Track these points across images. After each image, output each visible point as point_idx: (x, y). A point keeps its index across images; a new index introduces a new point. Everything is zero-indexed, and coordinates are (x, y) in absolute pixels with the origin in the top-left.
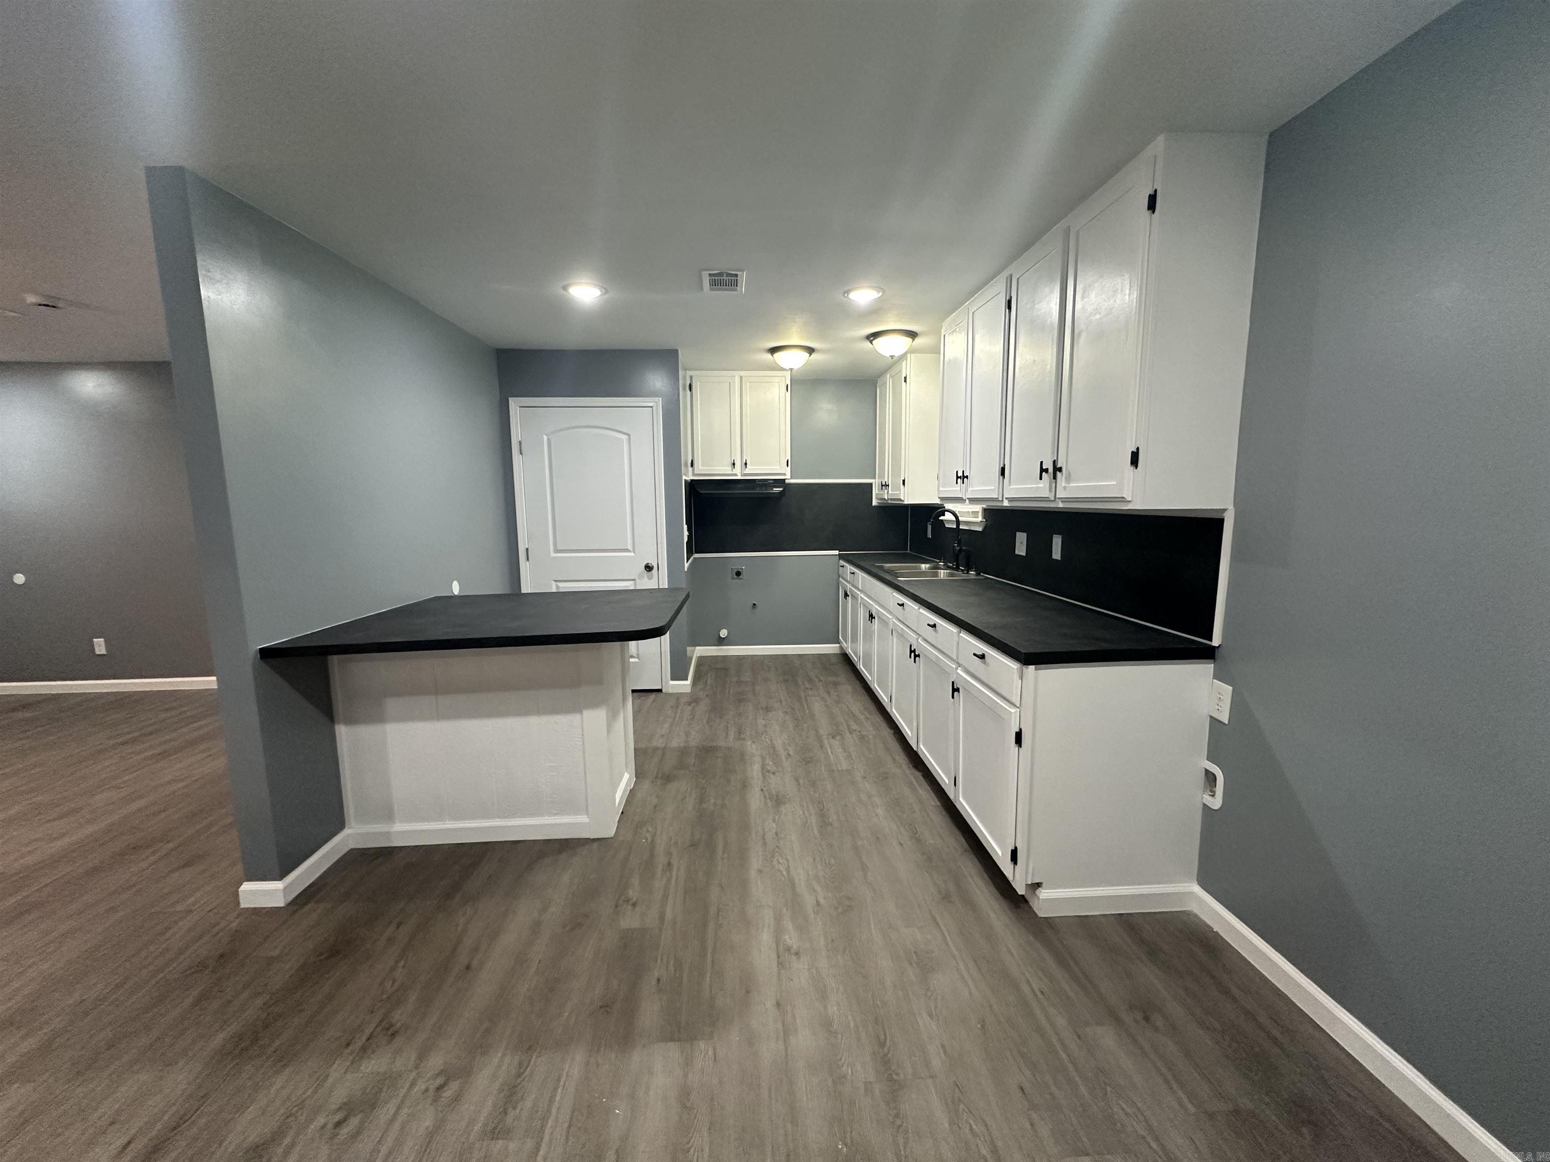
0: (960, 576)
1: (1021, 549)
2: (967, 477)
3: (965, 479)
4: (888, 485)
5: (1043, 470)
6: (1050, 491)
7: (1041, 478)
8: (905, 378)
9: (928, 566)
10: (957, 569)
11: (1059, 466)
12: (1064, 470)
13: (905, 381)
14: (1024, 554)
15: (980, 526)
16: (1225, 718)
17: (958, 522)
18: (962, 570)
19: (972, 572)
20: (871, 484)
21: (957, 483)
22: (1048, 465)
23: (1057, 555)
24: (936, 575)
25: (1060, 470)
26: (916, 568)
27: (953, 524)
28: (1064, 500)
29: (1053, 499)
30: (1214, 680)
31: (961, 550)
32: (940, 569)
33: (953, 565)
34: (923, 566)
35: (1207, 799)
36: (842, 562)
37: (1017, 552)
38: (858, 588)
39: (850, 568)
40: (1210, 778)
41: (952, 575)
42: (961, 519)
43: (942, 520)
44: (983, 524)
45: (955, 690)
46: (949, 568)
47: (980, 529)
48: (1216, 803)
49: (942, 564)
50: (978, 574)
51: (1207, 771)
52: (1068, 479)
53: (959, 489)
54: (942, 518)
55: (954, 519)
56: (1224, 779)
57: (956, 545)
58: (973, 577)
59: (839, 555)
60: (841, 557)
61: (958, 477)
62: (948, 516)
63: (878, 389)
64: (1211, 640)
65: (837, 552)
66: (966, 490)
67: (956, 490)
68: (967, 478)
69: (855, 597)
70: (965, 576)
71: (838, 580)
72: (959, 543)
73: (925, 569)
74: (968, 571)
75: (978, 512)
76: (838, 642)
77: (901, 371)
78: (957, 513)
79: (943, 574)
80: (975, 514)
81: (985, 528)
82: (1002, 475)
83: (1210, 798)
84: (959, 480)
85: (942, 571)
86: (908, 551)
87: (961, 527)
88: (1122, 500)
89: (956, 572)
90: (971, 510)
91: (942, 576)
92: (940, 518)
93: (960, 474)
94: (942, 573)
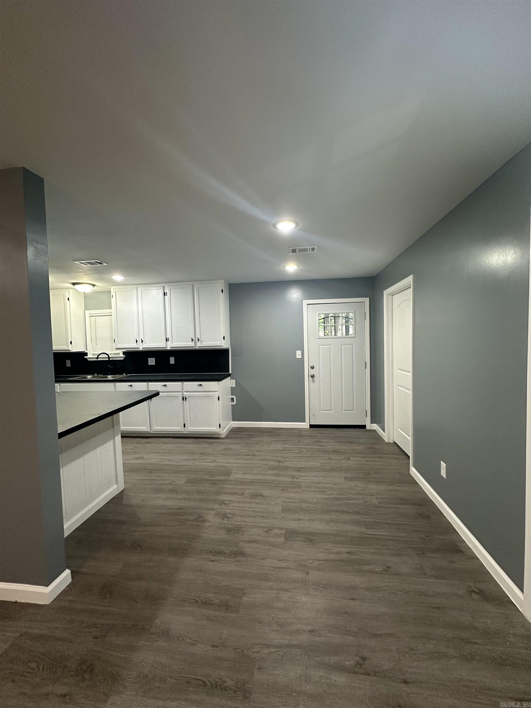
0: (119, 376)
2: (143, 341)
6: (195, 345)
7: (191, 342)
8: (69, 299)
12: (200, 340)
14: (155, 364)
17: (109, 357)
22: (193, 338)
30: (231, 380)
37: (150, 364)
44: (126, 357)
47: (124, 359)
51: (232, 398)
52: (202, 342)
53: (137, 345)
54: (86, 357)
57: (109, 366)
58: (125, 376)
61: (138, 341)
62: (90, 356)
64: (229, 372)
66: (143, 345)
75: (121, 353)
77: (64, 295)
80: (116, 354)
83: (233, 403)
85: (109, 376)
87: (110, 359)
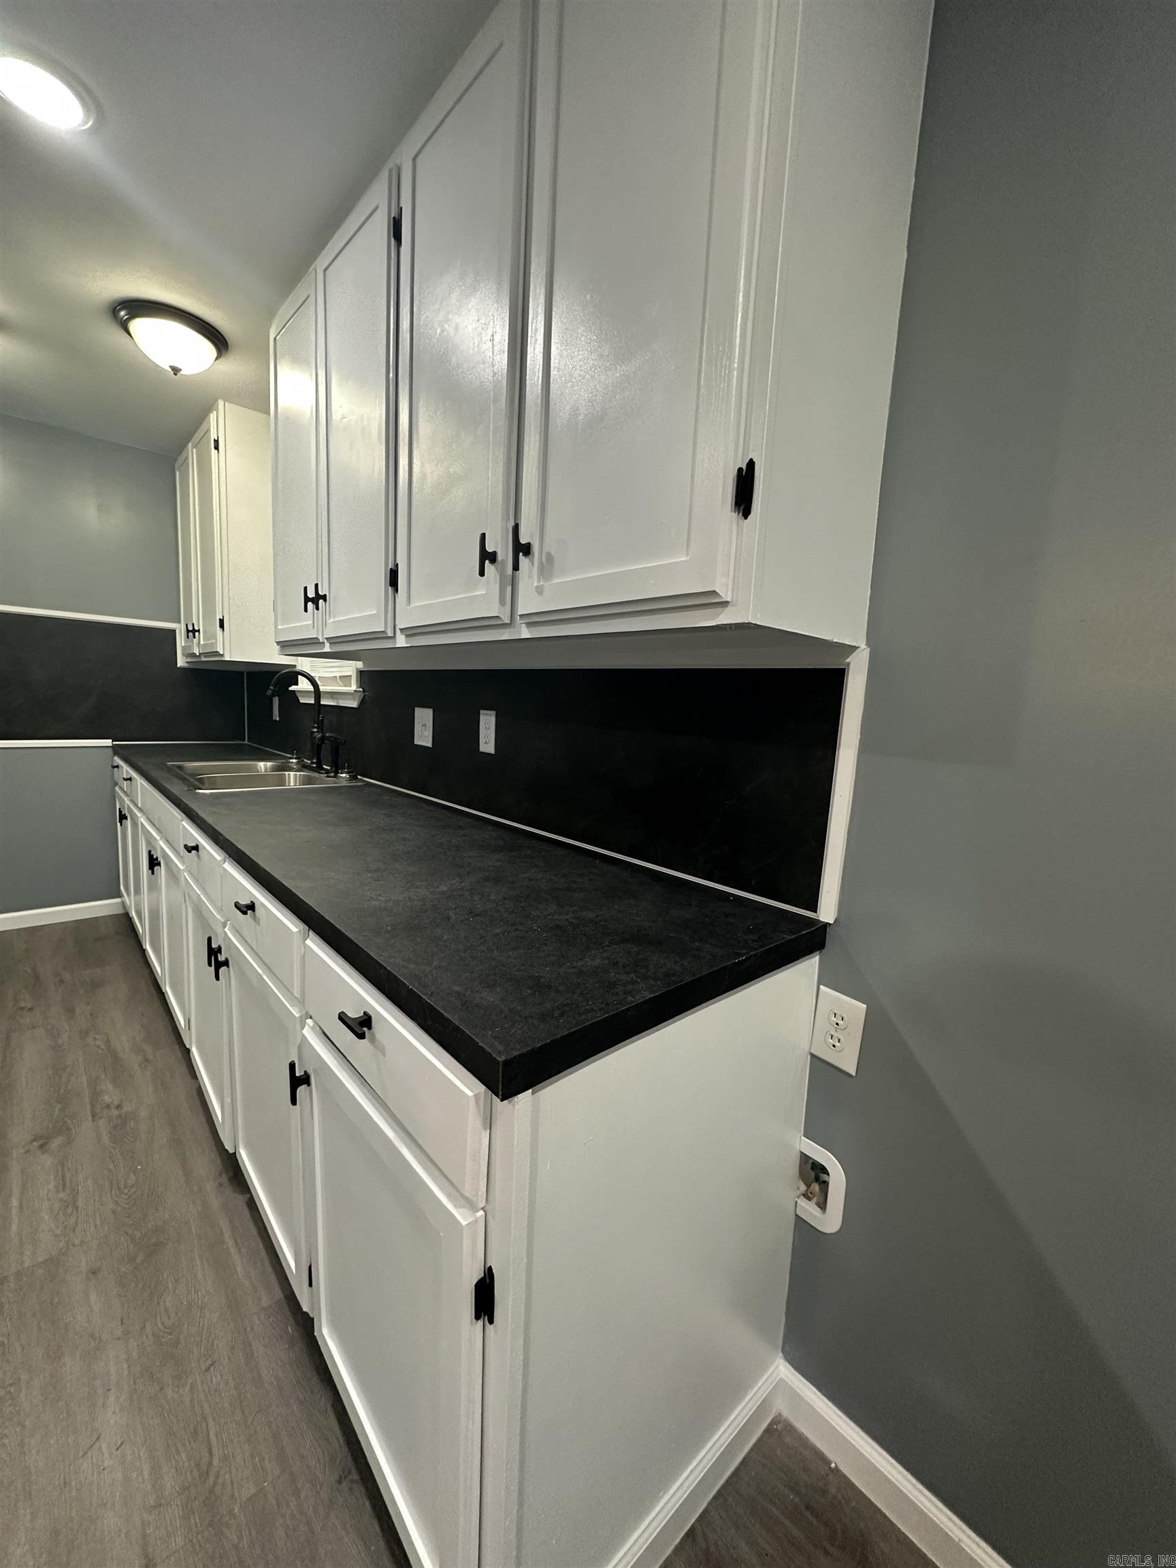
0: (325, 781)
1: (423, 735)
2: (324, 598)
3: (321, 601)
4: (199, 631)
5: (487, 556)
6: (502, 602)
7: (482, 573)
8: (216, 442)
9: (269, 764)
10: (319, 769)
11: (523, 541)
12: (536, 549)
13: (217, 448)
14: (430, 745)
15: (354, 699)
16: (849, 1064)
17: (317, 693)
18: (327, 772)
19: (344, 775)
20: (174, 631)
21: (306, 610)
22: (499, 544)
23: (487, 743)
24: (282, 781)
25: (526, 549)
26: (249, 769)
27: (310, 697)
28: (533, 619)
29: (507, 621)
30: (822, 987)
31: (323, 739)
32: (291, 769)
33: (312, 763)
34: (262, 765)
35: (809, 1210)
36: (118, 761)
37: (415, 743)
38: (136, 805)
39: (127, 770)
40: (814, 1174)
41: (309, 780)
42: (322, 688)
43: (294, 692)
44: (359, 697)
45: (298, 1081)
46: (304, 767)
47: (354, 704)
48: (830, 1220)
49: (294, 761)
50: (354, 778)
51: (804, 1158)
52: (547, 568)
53: (311, 622)
54: (293, 688)
55: (311, 688)
56: (847, 1179)
57: (315, 730)
58: (344, 783)
59: (113, 747)
60: (116, 750)
61: (307, 600)
62: (303, 685)
63: (177, 473)
64: (814, 908)
65: (108, 742)
66: (325, 624)
67: (304, 625)
68: (325, 600)
69: (135, 824)
70: (330, 782)
71: (114, 790)
72: (321, 729)
73: (266, 769)
74: (336, 773)
75: (350, 676)
76: (119, 895)
77: (208, 431)
78: (317, 679)
79: (293, 779)
80: (345, 679)
81: (362, 702)
82: (391, 585)
83: (816, 1211)
84: (310, 605)
85: (292, 773)
86: (246, 742)
87: (322, 702)
88: (709, 600)
89: (316, 775)
90: (338, 675)
91: (292, 784)
92: (290, 689)
93: (311, 594)
94: (292, 776)
